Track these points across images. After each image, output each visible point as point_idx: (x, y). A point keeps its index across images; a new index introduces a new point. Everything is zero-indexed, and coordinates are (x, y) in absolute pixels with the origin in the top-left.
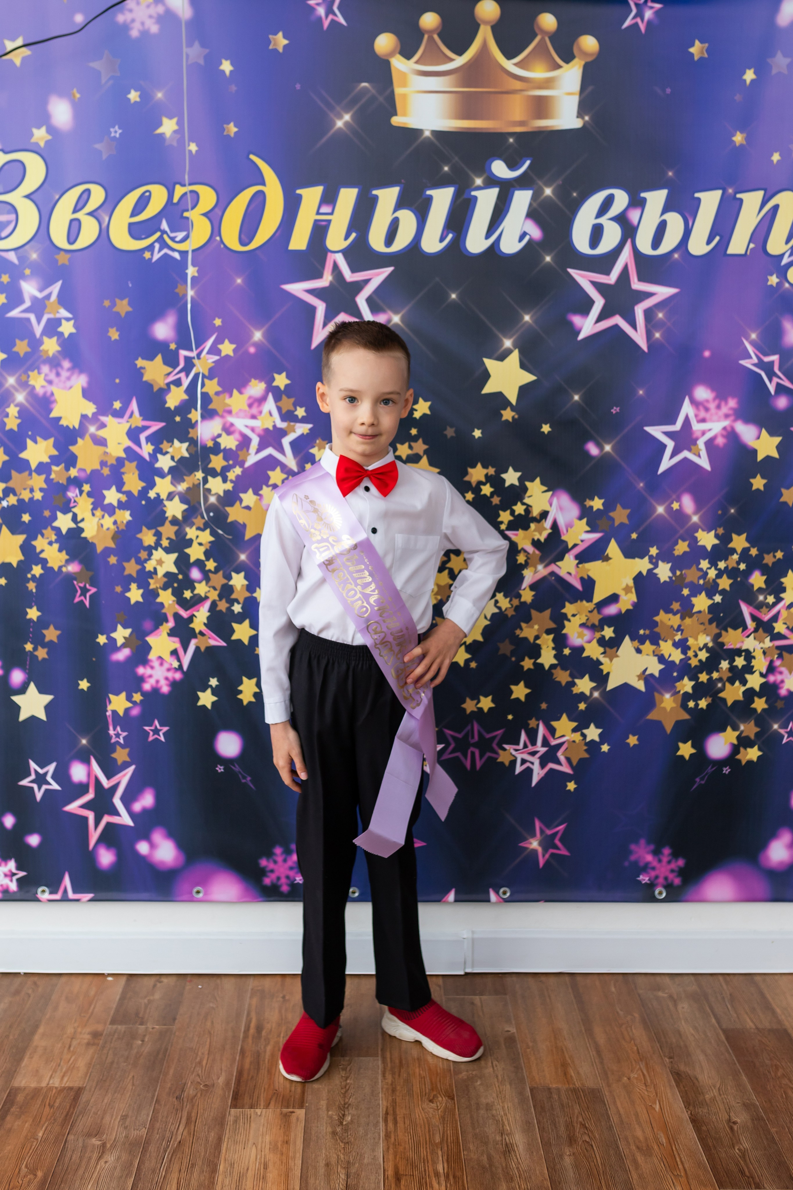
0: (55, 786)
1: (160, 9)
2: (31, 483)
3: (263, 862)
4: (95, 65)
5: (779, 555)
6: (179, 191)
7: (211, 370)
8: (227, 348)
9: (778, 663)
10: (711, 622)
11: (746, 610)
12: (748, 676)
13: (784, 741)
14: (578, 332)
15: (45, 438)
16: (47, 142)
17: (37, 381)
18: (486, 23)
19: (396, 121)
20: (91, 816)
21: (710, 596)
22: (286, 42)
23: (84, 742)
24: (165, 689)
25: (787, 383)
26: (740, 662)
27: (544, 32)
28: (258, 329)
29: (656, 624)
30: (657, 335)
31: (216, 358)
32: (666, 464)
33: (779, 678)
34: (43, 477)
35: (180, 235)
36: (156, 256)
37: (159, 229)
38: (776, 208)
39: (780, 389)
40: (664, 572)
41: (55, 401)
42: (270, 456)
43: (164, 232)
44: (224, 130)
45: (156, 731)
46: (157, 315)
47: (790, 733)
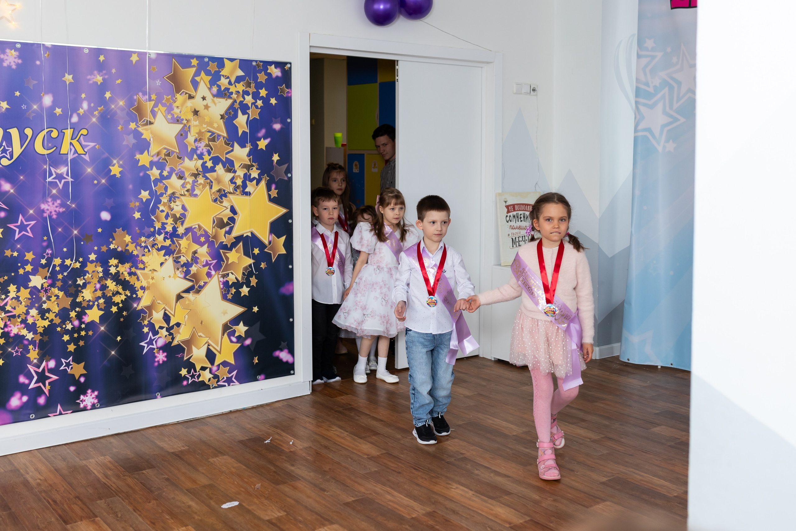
5: (6, 278)
9: (9, 323)
13: (14, 355)
25: (4, 206)
33: (10, 329)
47: (17, 352)
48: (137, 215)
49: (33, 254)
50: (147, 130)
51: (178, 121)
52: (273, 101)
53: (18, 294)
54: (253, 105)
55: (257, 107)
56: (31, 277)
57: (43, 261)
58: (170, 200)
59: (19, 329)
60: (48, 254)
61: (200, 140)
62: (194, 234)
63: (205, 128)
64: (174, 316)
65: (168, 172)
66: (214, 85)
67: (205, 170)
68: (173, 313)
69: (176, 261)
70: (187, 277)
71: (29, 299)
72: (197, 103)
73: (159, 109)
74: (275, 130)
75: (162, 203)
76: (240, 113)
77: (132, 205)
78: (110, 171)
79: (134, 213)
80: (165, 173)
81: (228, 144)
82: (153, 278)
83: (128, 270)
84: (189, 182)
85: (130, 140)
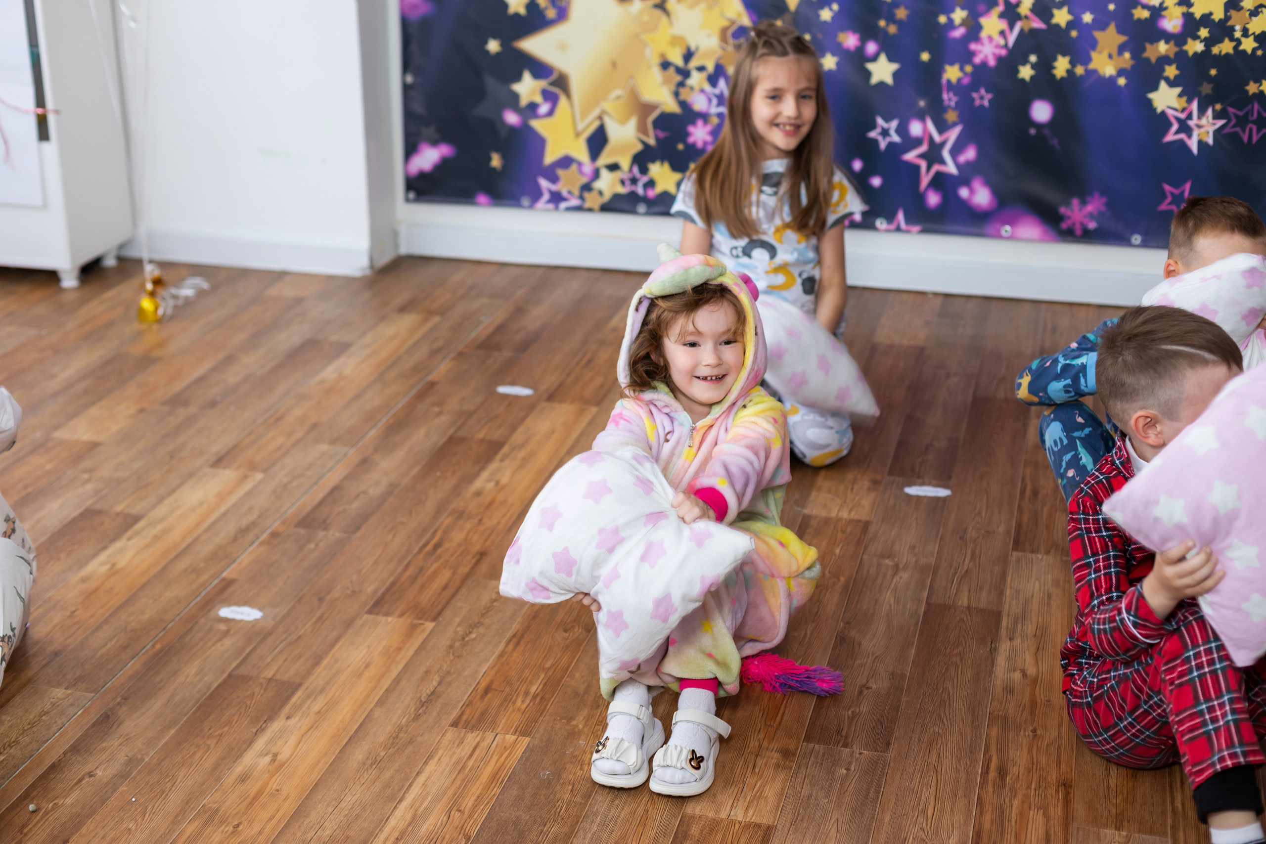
0: (896, 138)
3: (1063, 210)
20: (923, 165)
23: (922, 103)
24: (992, 62)
45: (982, 98)
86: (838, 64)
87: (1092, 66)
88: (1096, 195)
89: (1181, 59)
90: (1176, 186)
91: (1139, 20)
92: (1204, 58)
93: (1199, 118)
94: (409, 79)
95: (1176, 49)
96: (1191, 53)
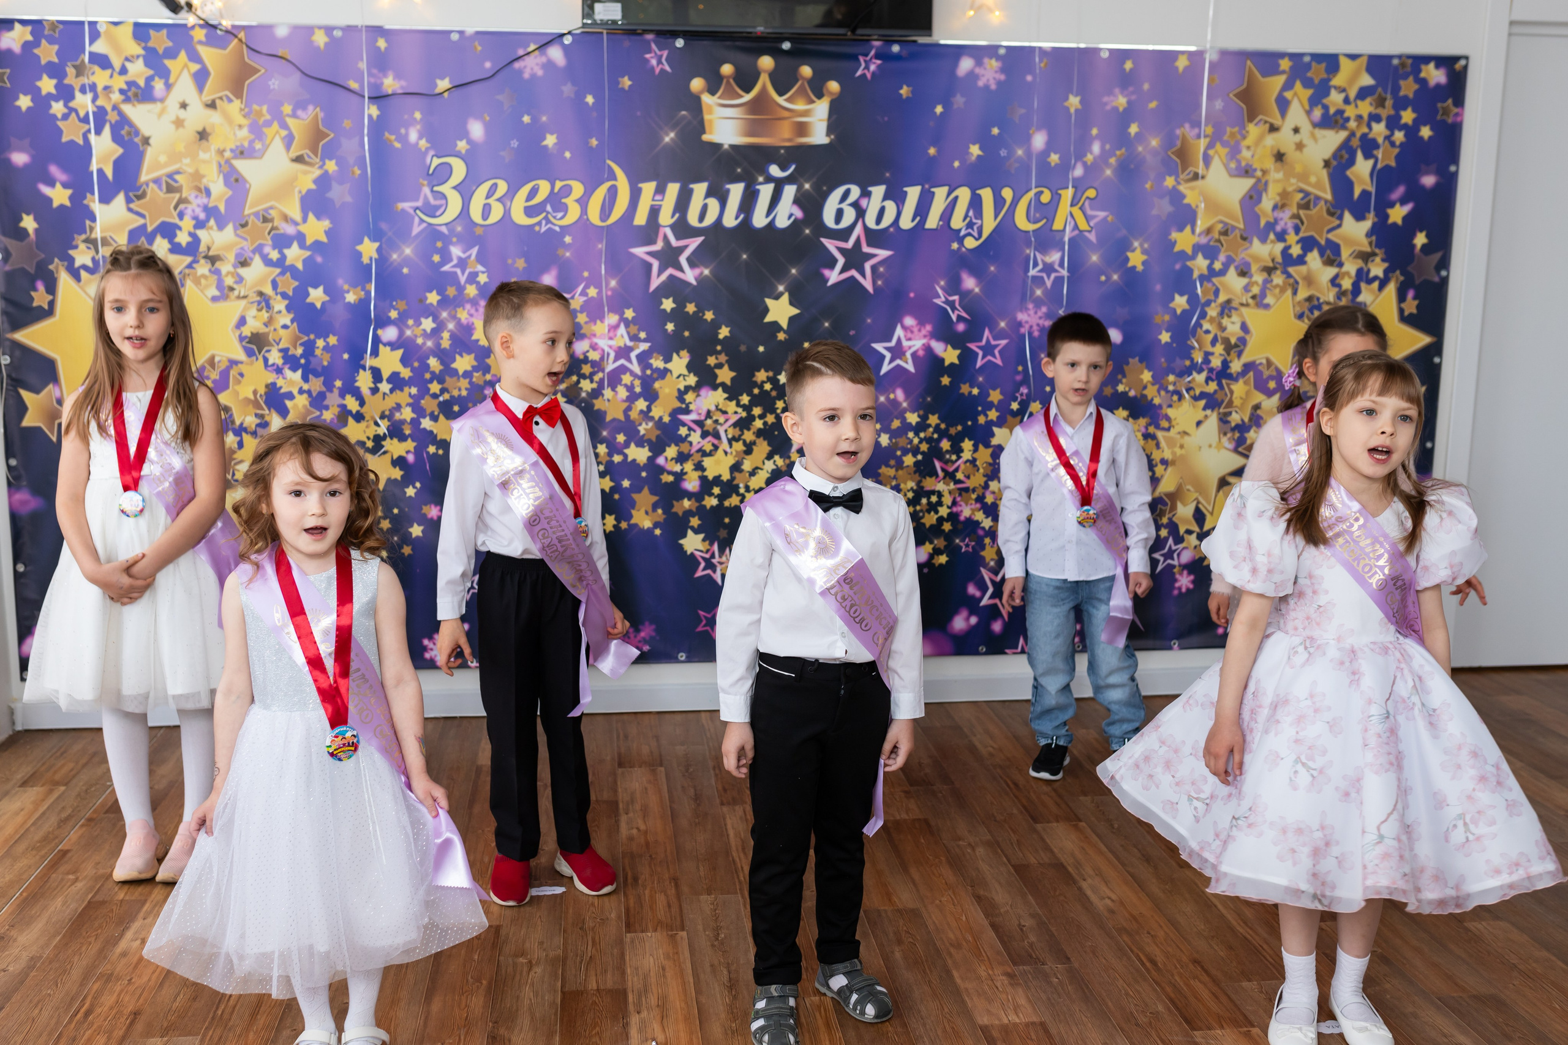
1: (544, 59)
2: (459, 384)
4: (500, 97)
5: (959, 428)
6: (559, 184)
7: (582, 307)
8: (592, 292)
9: (958, 499)
10: (915, 472)
11: (938, 465)
12: (940, 509)
13: (963, 551)
14: (827, 280)
15: (469, 353)
16: (467, 151)
17: (463, 315)
18: (765, 71)
19: (706, 137)
21: (915, 455)
22: (629, 83)
25: (964, 315)
26: (934, 499)
27: (804, 78)
28: (613, 278)
29: (879, 475)
30: (880, 283)
31: (585, 298)
32: (886, 368)
33: (959, 509)
34: (467, 380)
35: (560, 215)
36: (543, 229)
37: (544, 210)
38: (956, 198)
39: (960, 318)
40: (884, 440)
41: (474, 329)
42: (622, 366)
43: (548, 213)
44: (588, 143)
46: (545, 270)
47: (967, 546)
48: (1165, 337)
49: (1001, 393)
50: (1192, 189)
51: (1247, 172)
52: (1426, 132)
53: (975, 455)
54: (1387, 142)
55: (1393, 144)
56: (996, 430)
57: (1015, 406)
58: (1222, 314)
59: (973, 511)
60: (1022, 395)
61: (1283, 206)
62: (1258, 375)
63: (1293, 183)
64: (1212, 514)
65: (1223, 264)
66: (1316, 105)
67: (1288, 260)
68: (1210, 509)
69: (1223, 420)
70: (1240, 449)
71: (990, 464)
72: (1285, 139)
73: (1216, 152)
74: (1423, 188)
75: (1208, 317)
76: (1359, 155)
77: (1158, 319)
78: (1127, 259)
79: (1160, 333)
80: (1217, 266)
81: (1331, 214)
82: (1182, 447)
83: (1143, 430)
84: (1256, 283)
85: (1163, 208)
86: (423, 531)
87: (633, 521)
88: (647, 623)
89: (701, 511)
90: (709, 612)
91: (666, 483)
92: (719, 510)
93: (720, 557)
94: (21, 568)
95: (697, 504)
96: (708, 507)
